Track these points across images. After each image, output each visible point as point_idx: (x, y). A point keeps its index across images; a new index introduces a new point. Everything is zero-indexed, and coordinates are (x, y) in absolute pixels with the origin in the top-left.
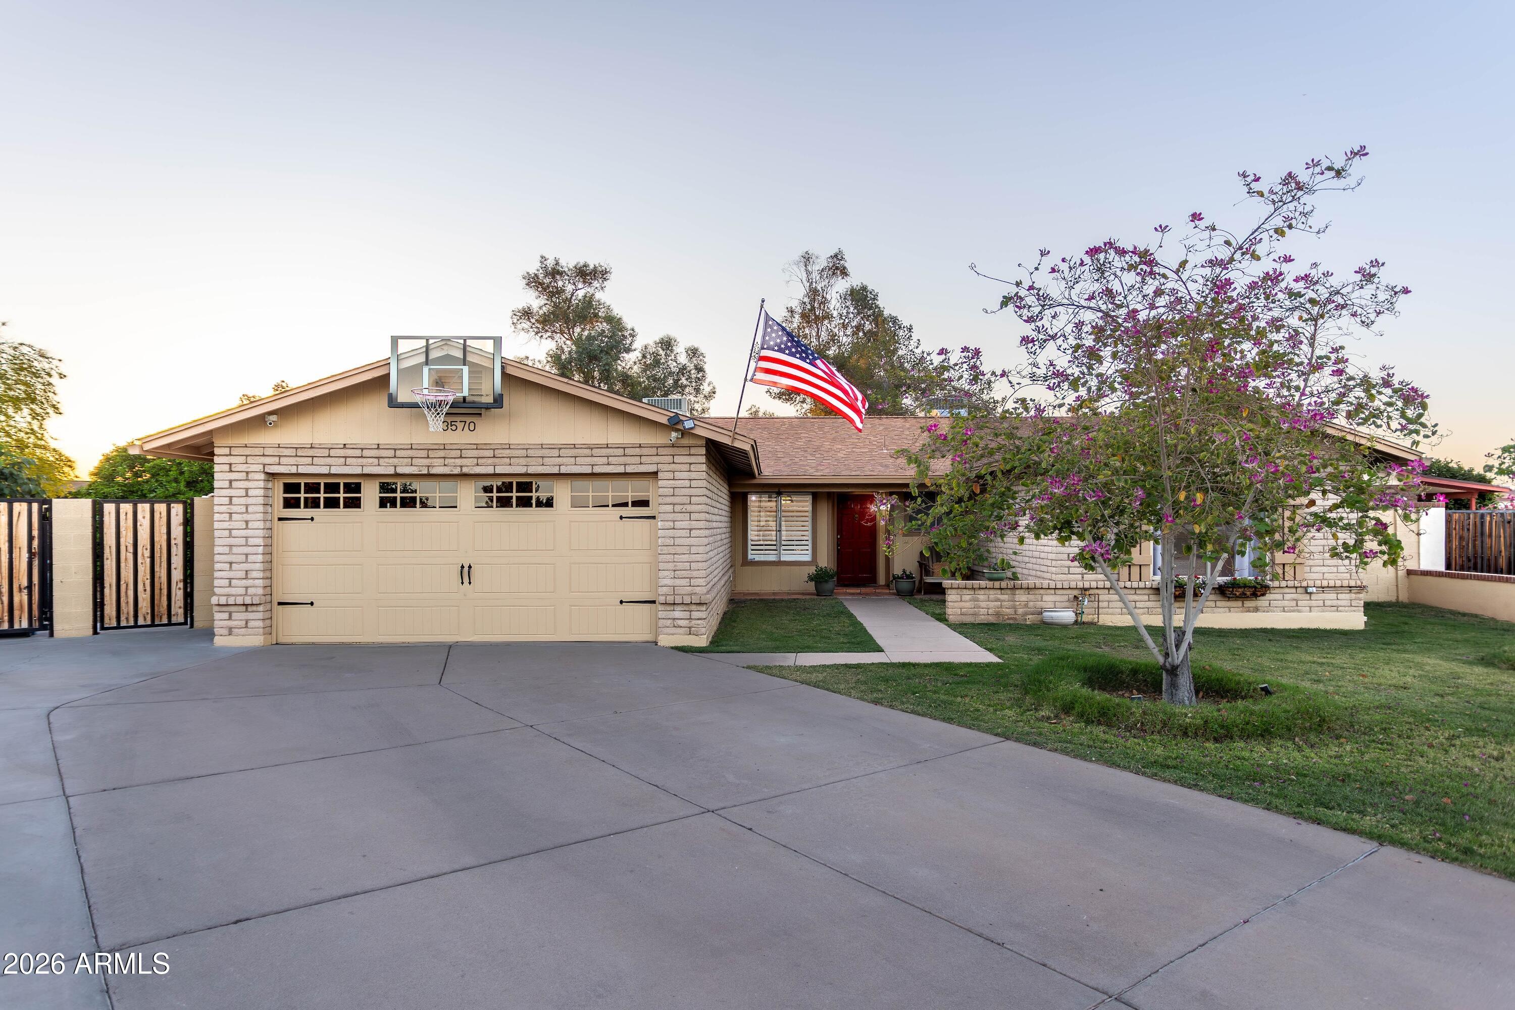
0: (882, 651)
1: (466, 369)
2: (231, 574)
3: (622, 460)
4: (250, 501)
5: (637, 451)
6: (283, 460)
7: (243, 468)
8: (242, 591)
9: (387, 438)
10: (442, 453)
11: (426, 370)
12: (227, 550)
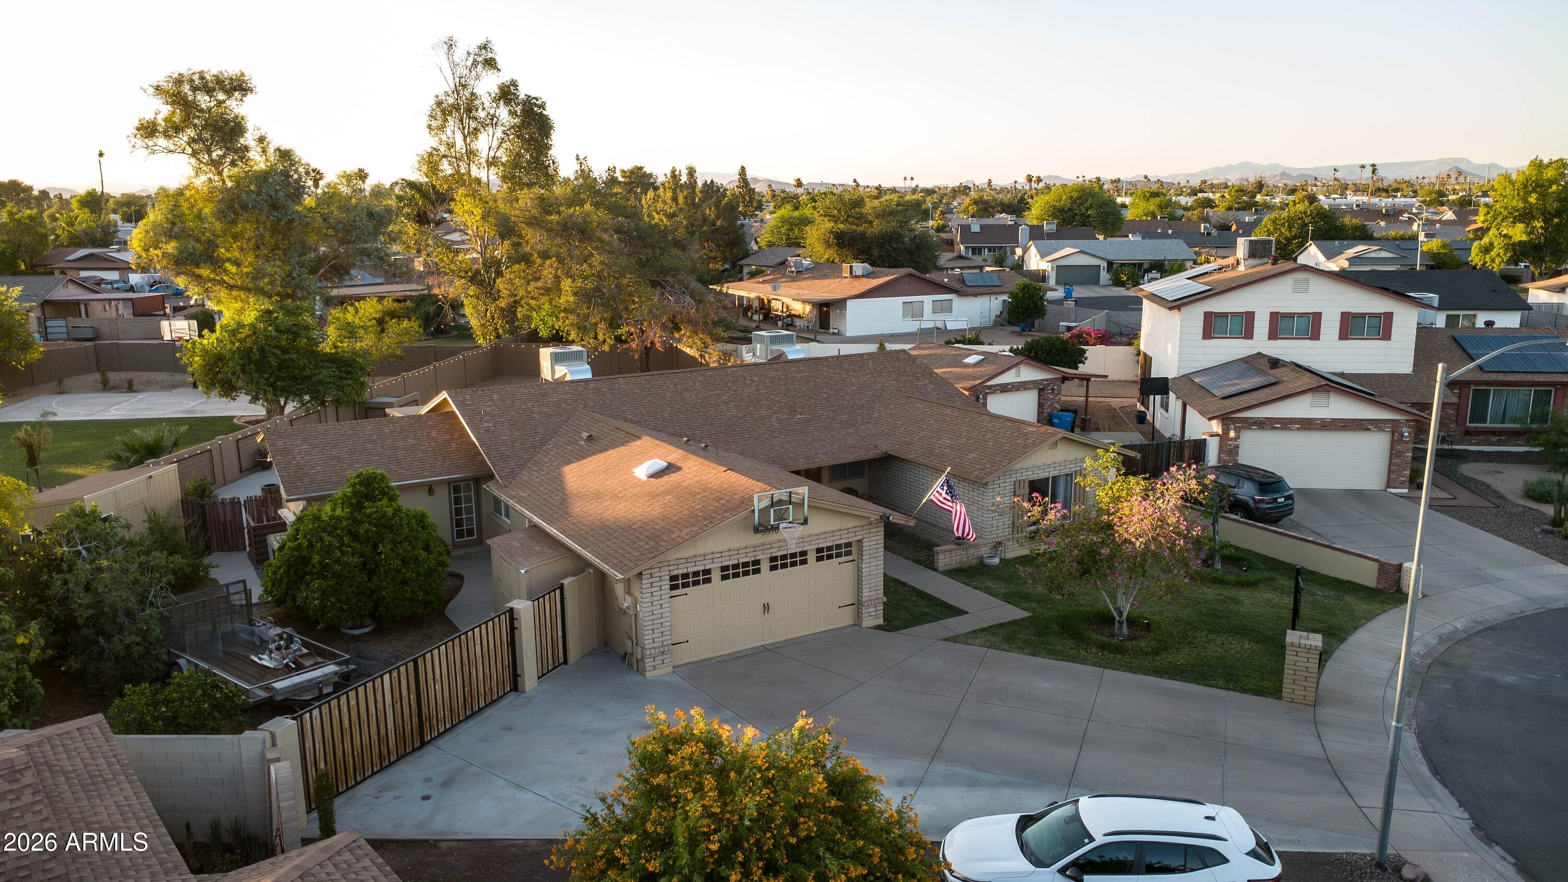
0: (967, 613)
1: (791, 507)
2: (654, 636)
3: (847, 536)
4: (662, 592)
5: (854, 530)
6: (680, 566)
7: (659, 574)
8: (660, 644)
9: (734, 546)
10: (761, 548)
11: (772, 510)
12: (650, 623)
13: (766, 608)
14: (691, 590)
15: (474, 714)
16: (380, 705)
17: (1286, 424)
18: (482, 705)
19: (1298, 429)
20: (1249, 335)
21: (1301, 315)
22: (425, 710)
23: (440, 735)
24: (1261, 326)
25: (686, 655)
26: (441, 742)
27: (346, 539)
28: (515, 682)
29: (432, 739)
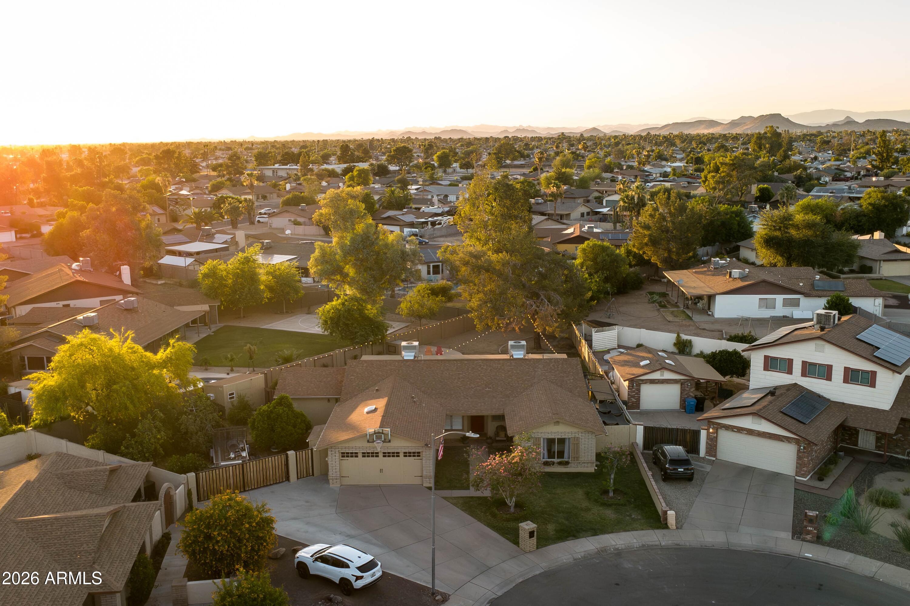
0: (469, 490)
1: (383, 435)
2: (333, 472)
4: (339, 458)
6: (345, 450)
7: (337, 451)
8: (335, 475)
9: (365, 446)
10: (376, 449)
11: (375, 435)
13: (381, 471)
14: (350, 458)
15: (267, 486)
16: (228, 474)
17: (739, 430)
18: (272, 483)
19: (746, 434)
20: (790, 372)
21: (820, 365)
22: (246, 480)
23: (252, 489)
24: (797, 368)
25: (346, 482)
26: (251, 492)
27: (266, 419)
28: (288, 479)
29: (248, 490)
